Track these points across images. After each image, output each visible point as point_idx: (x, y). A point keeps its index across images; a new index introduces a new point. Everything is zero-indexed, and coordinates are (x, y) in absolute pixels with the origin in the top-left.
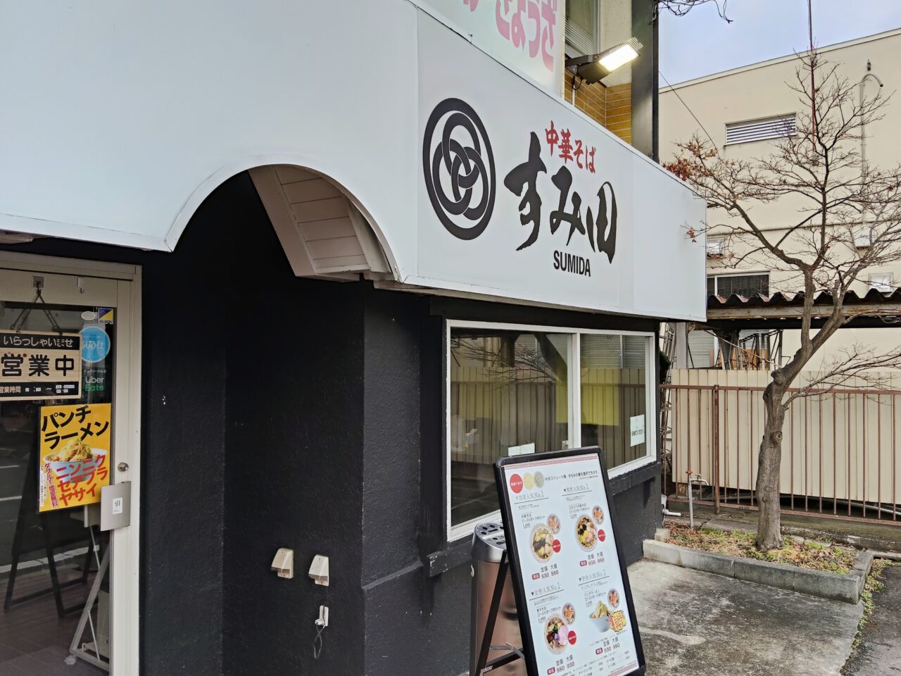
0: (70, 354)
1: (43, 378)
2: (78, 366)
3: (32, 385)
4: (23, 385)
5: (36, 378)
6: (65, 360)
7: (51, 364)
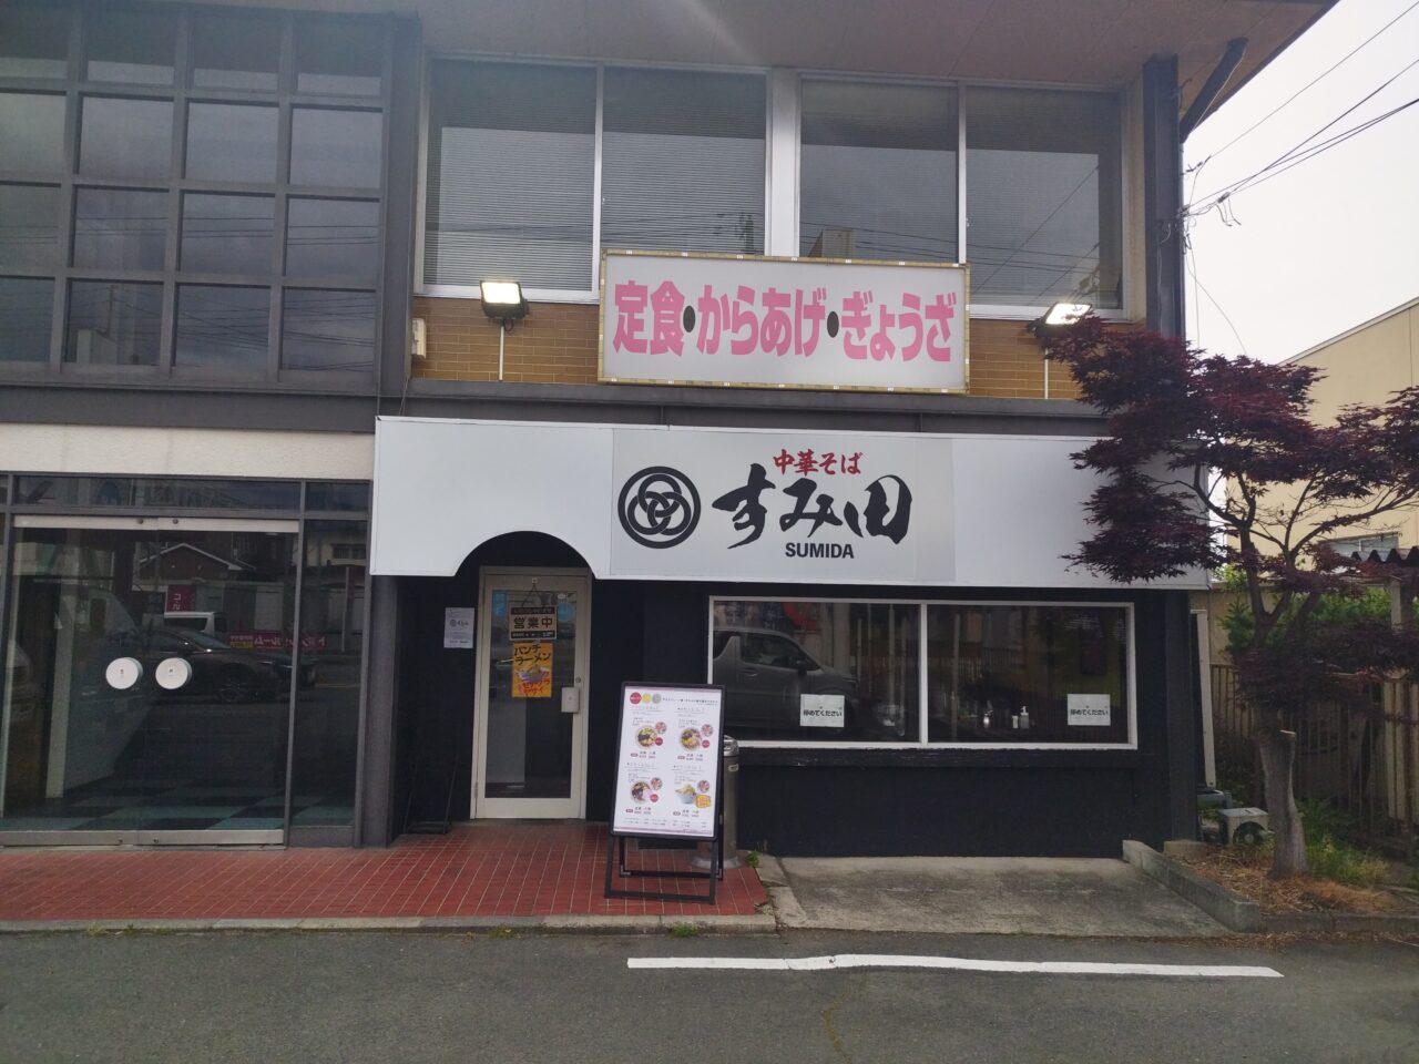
0: (549, 616)
1: (536, 629)
2: (554, 622)
3: (530, 633)
4: (525, 633)
5: (531, 629)
6: (547, 619)
7: (540, 621)
